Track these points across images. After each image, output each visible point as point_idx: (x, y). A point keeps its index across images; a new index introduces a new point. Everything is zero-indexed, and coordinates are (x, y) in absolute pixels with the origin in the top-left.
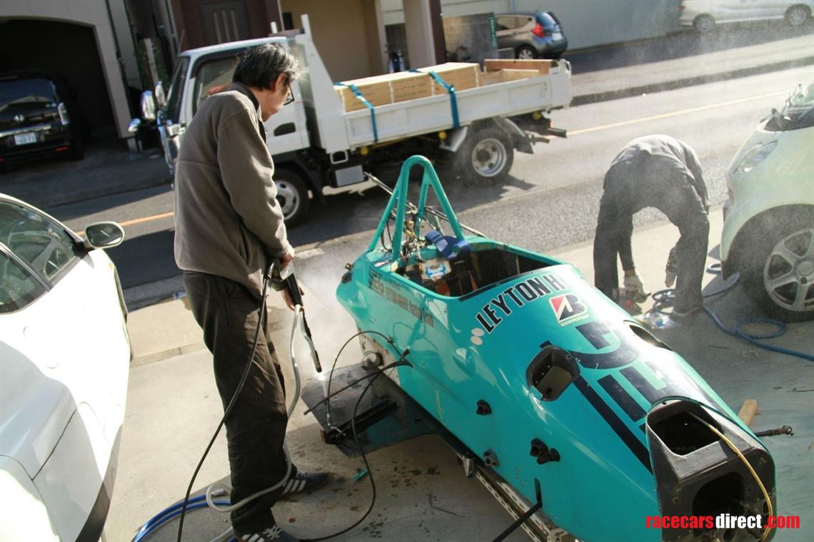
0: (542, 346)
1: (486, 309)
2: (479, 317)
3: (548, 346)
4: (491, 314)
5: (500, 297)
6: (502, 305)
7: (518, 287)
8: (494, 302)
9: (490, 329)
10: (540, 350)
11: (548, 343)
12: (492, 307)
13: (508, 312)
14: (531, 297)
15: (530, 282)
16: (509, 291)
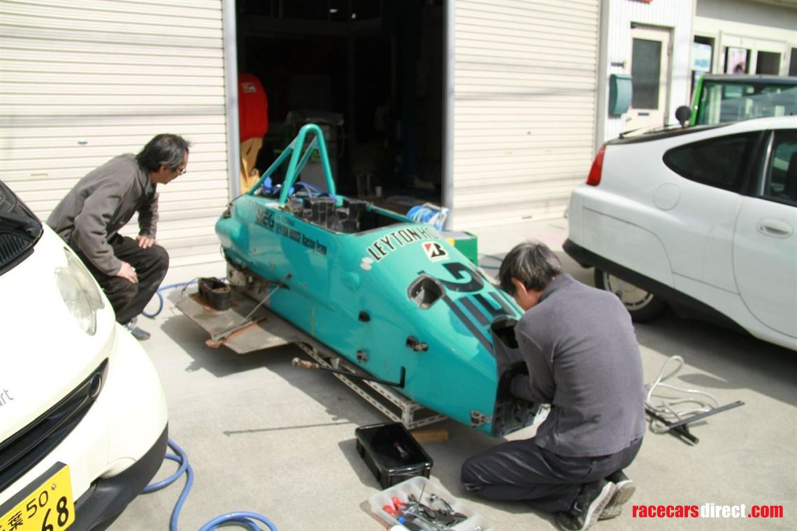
0: (419, 273)
1: (375, 245)
2: (370, 250)
3: (423, 274)
4: (379, 249)
5: (386, 238)
6: (388, 243)
7: (399, 232)
8: (382, 240)
9: (378, 259)
10: (418, 276)
11: (423, 272)
12: (380, 244)
13: (392, 248)
14: (409, 239)
15: (408, 230)
16: (393, 234)
